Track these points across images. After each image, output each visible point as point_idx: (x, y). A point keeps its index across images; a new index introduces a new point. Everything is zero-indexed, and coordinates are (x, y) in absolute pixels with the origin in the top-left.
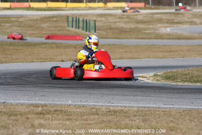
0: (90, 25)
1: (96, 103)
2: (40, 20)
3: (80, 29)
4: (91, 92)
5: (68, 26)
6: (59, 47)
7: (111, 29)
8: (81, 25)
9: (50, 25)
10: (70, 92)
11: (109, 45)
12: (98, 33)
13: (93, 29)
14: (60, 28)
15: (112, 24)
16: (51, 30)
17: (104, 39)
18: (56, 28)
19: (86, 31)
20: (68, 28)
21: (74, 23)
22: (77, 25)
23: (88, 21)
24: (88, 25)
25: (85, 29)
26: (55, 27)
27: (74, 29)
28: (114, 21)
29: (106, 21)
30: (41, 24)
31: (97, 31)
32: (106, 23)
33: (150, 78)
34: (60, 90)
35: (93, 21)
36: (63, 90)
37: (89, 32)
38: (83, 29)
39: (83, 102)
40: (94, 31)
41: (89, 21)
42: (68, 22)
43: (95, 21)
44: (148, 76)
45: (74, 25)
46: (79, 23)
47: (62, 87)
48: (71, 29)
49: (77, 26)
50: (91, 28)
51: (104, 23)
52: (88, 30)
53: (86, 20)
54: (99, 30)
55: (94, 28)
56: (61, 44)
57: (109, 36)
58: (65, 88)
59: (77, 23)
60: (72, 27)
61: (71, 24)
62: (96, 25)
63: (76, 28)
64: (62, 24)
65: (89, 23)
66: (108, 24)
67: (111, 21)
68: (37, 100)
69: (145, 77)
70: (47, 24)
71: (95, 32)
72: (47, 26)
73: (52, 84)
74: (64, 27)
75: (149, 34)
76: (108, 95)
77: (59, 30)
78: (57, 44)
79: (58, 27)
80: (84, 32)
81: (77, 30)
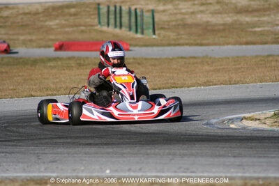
0: (142, 19)
1: (159, 172)
2: (43, 12)
3: (123, 29)
4: (149, 151)
5: (100, 23)
6: (83, 65)
7: (185, 26)
8: (125, 20)
9: (63, 22)
10: (108, 153)
11: (182, 58)
12: (159, 35)
13: (148, 28)
14: (83, 28)
15: (187, 17)
16: (67, 33)
17: (173, 48)
18: (75, 28)
19: (136, 32)
20: (98, 27)
21: (112, 17)
22: (118, 20)
23: (138, 11)
24: (139, 19)
25: (134, 28)
26: (72, 26)
27: (111, 29)
28: (191, 10)
29: (175, 11)
30: (45, 21)
31: (157, 32)
32: (176, 14)
33: (267, 121)
34: (87, 149)
35: (148, 11)
36: (93, 150)
37: (142, 33)
38: (130, 29)
39: (135, 171)
40: (151, 31)
41: (142, 11)
42: (99, 14)
43: (153, 12)
44: (262, 117)
45: (112, 21)
46: (121, 17)
47: (90, 144)
48: (105, 28)
49: (118, 23)
50: (145, 27)
51: (171, 14)
52: (139, 30)
53: (136, 9)
54: (162, 28)
55: (151, 26)
56: (87, 58)
57: (181, 41)
58: (97, 144)
59: (118, 16)
60: (108, 25)
61: (106, 20)
62: (156, 20)
63: (116, 26)
64: (88, 20)
65: (142, 16)
66: (179, 17)
67: (184, 11)
68: (42, 169)
69: (256, 120)
70: (57, 21)
71: (154, 33)
72: (57, 25)
73: (71, 138)
74: (92, 26)
75: (262, 34)
76: (183, 156)
77: (82, 31)
78: (79, 58)
79: (80, 25)
80: (132, 34)
81: (117, 30)
